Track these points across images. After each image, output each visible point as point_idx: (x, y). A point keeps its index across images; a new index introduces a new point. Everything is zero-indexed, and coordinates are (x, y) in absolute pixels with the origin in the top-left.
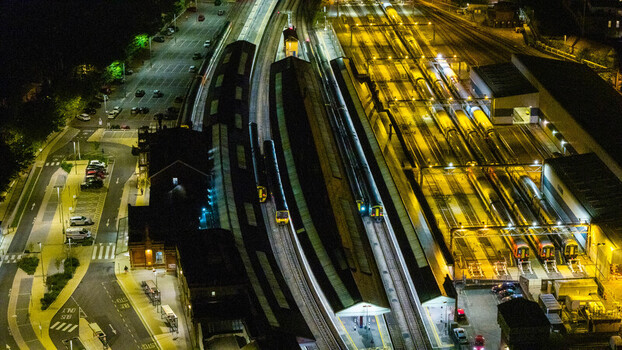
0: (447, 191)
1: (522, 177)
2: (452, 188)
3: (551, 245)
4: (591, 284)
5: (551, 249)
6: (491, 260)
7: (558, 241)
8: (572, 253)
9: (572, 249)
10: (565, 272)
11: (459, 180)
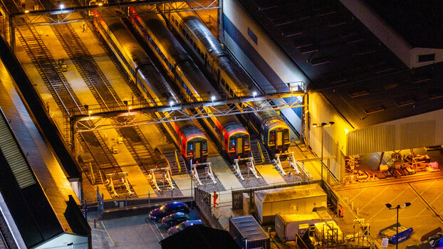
0: (58, 51)
1: (186, 20)
2: (67, 47)
3: (244, 132)
4: (315, 192)
5: (244, 138)
6: (144, 165)
7: (254, 124)
8: (279, 142)
9: (279, 135)
10: (271, 175)
11: (78, 32)
